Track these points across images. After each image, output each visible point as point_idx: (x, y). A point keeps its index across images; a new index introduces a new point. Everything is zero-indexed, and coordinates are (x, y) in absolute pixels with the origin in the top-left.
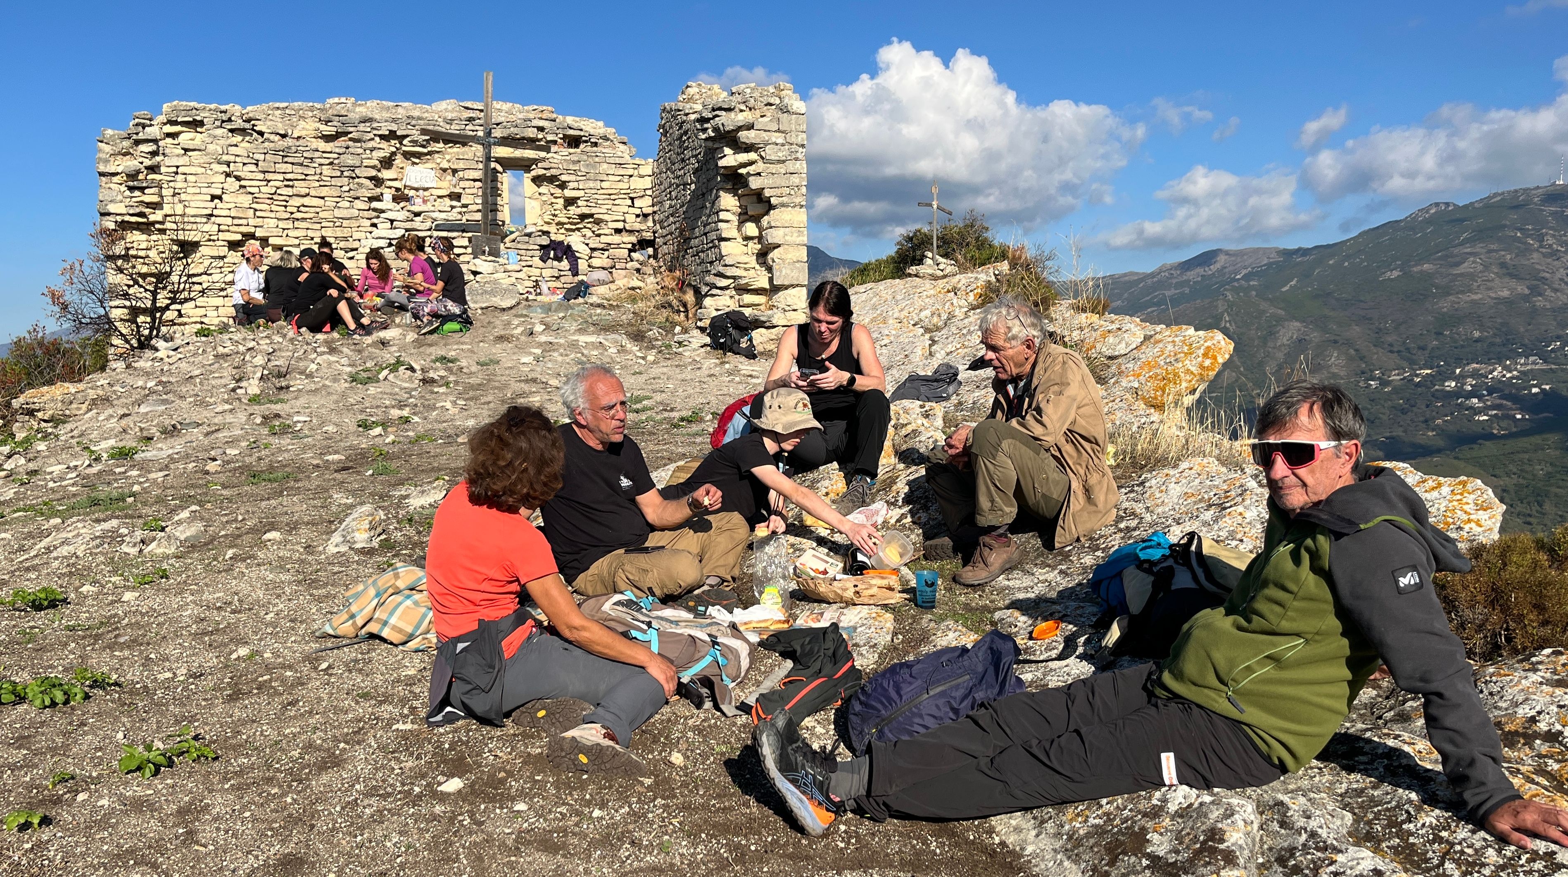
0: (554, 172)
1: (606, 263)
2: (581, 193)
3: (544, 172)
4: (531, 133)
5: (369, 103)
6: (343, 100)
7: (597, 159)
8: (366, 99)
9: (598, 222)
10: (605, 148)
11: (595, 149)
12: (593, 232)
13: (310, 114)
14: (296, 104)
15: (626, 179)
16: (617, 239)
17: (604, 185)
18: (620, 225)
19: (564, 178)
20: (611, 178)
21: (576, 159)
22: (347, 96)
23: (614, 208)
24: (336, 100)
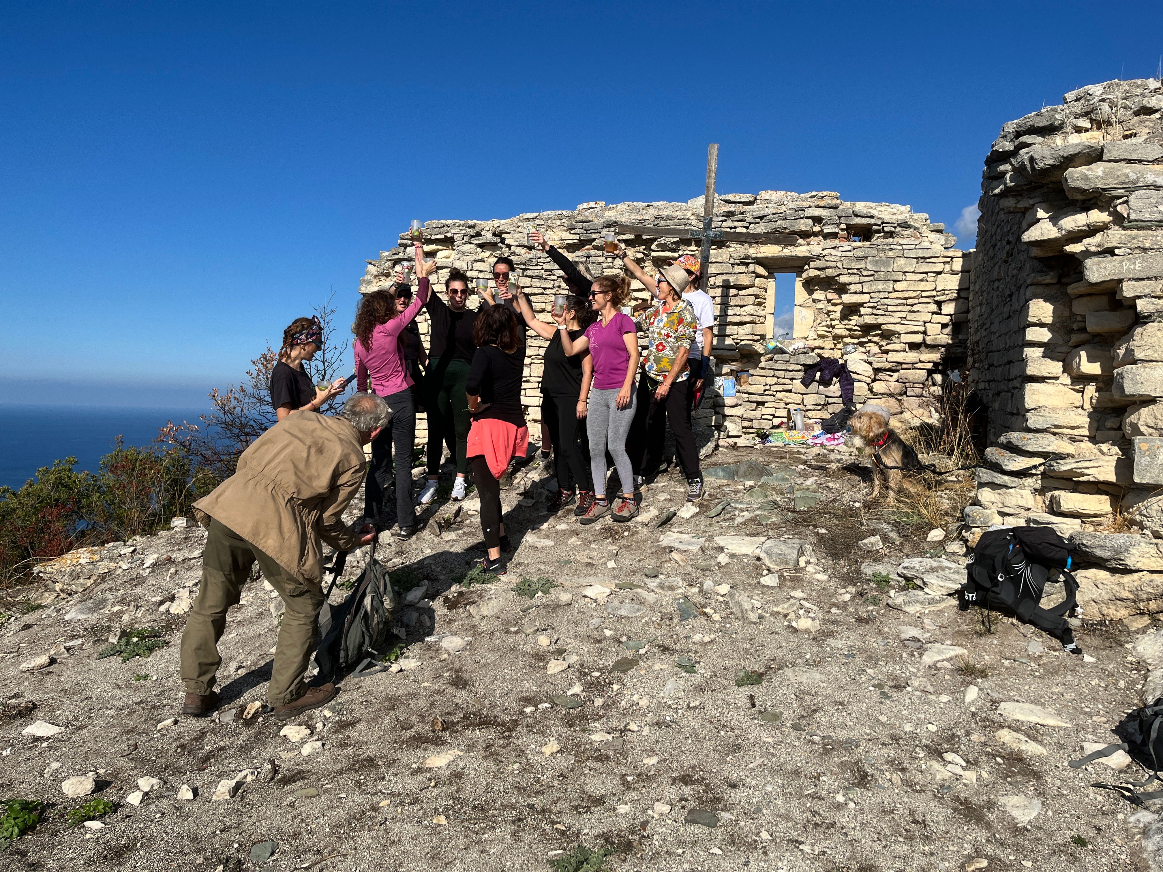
0: (830, 272)
1: (894, 386)
2: (865, 298)
3: (817, 273)
4: (804, 225)
5: (620, 206)
6: (592, 204)
7: (891, 254)
8: (617, 202)
9: (888, 335)
10: (905, 239)
11: (891, 240)
12: (880, 347)
13: (559, 223)
14: (545, 213)
15: (931, 277)
16: (912, 356)
17: (899, 286)
18: (918, 339)
19: (843, 279)
20: (909, 276)
21: (861, 254)
22: (596, 200)
23: (911, 316)
24: (585, 205)
